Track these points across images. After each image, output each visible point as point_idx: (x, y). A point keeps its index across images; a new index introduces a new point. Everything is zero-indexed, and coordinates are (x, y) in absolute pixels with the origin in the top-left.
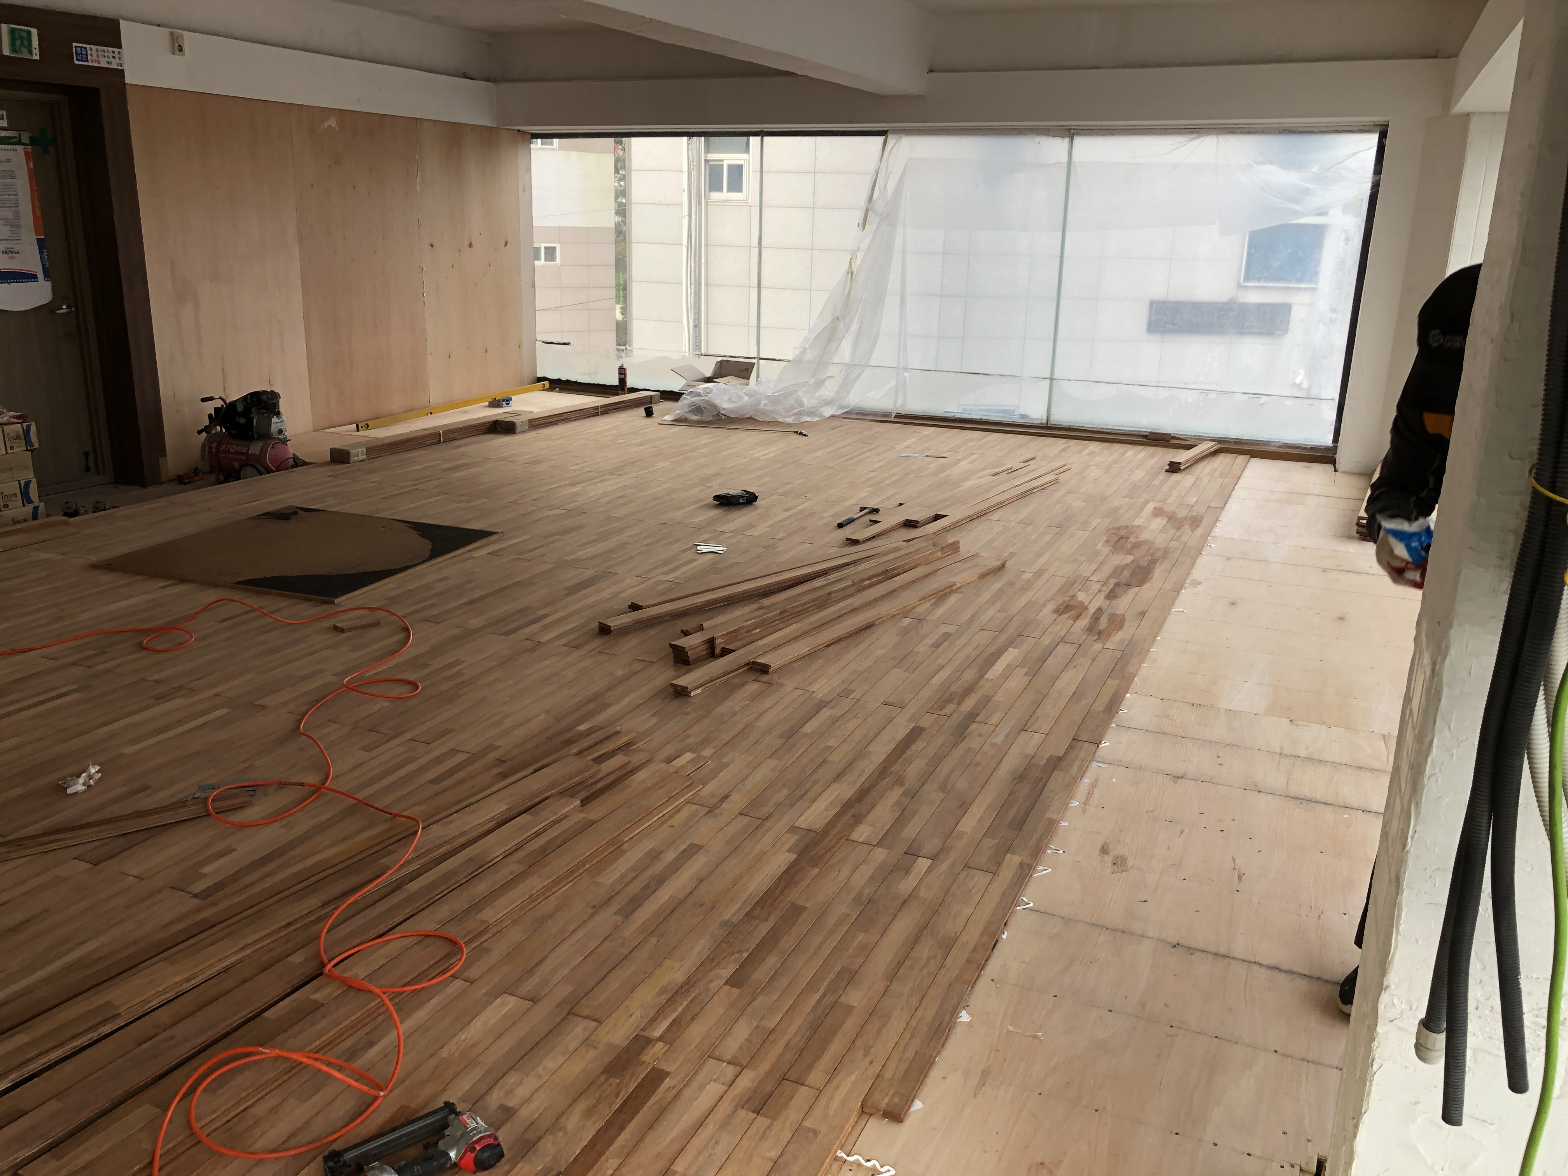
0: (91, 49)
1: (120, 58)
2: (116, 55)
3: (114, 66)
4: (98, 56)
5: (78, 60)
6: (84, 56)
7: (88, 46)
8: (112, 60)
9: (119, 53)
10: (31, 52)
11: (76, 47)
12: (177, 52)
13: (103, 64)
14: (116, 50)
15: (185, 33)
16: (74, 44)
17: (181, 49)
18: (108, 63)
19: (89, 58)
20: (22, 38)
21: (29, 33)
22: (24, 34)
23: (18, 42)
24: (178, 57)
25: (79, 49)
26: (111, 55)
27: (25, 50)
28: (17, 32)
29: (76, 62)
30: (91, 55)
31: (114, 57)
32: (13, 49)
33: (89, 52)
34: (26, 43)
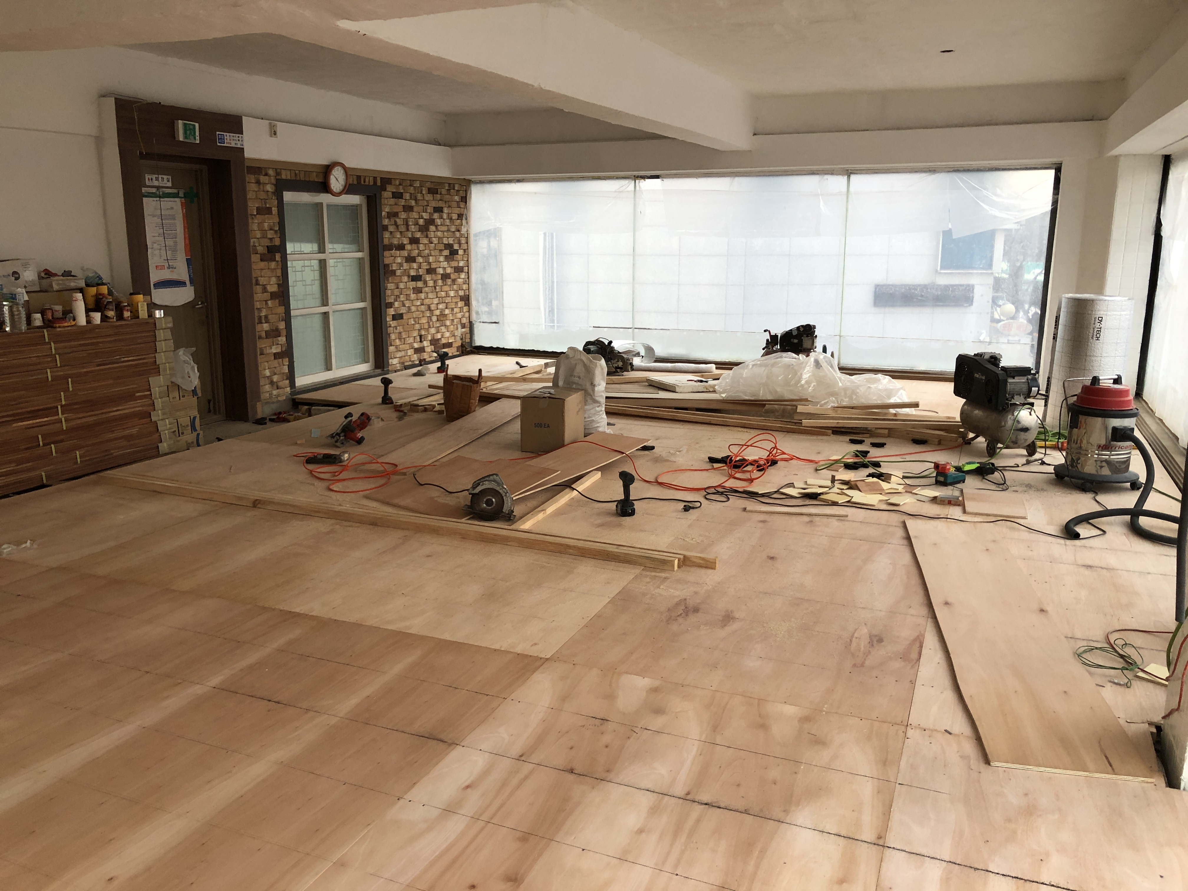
0: (226, 135)
1: (242, 141)
2: (240, 139)
3: (239, 146)
4: (230, 139)
5: (219, 143)
6: (222, 140)
7: (225, 134)
8: (237, 142)
9: (242, 137)
10: (195, 138)
11: (218, 134)
12: (273, 135)
13: (233, 145)
14: (240, 135)
15: (278, 124)
16: (217, 133)
17: (275, 134)
18: (236, 144)
19: (226, 141)
20: (190, 129)
21: (194, 126)
22: (191, 127)
23: (188, 132)
24: (274, 139)
25: (220, 136)
26: (237, 139)
27: (192, 137)
28: (188, 126)
29: (219, 144)
30: (227, 139)
31: (239, 140)
32: (186, 137)
33: (225, 137)
34: (193, 134)
